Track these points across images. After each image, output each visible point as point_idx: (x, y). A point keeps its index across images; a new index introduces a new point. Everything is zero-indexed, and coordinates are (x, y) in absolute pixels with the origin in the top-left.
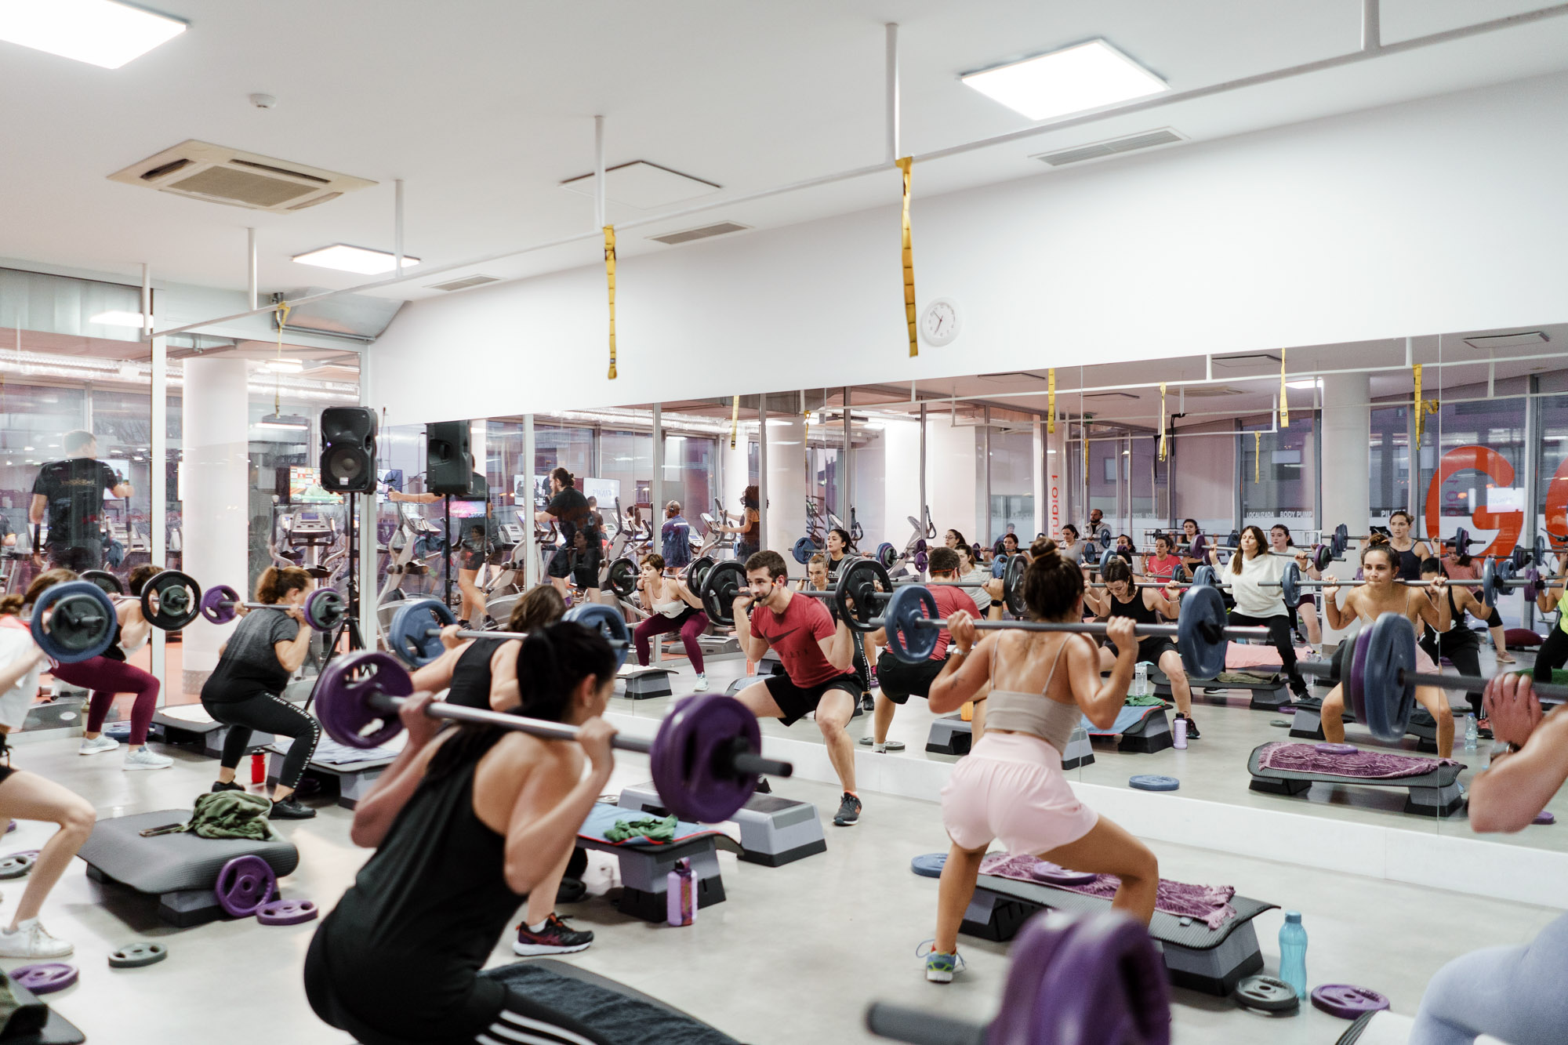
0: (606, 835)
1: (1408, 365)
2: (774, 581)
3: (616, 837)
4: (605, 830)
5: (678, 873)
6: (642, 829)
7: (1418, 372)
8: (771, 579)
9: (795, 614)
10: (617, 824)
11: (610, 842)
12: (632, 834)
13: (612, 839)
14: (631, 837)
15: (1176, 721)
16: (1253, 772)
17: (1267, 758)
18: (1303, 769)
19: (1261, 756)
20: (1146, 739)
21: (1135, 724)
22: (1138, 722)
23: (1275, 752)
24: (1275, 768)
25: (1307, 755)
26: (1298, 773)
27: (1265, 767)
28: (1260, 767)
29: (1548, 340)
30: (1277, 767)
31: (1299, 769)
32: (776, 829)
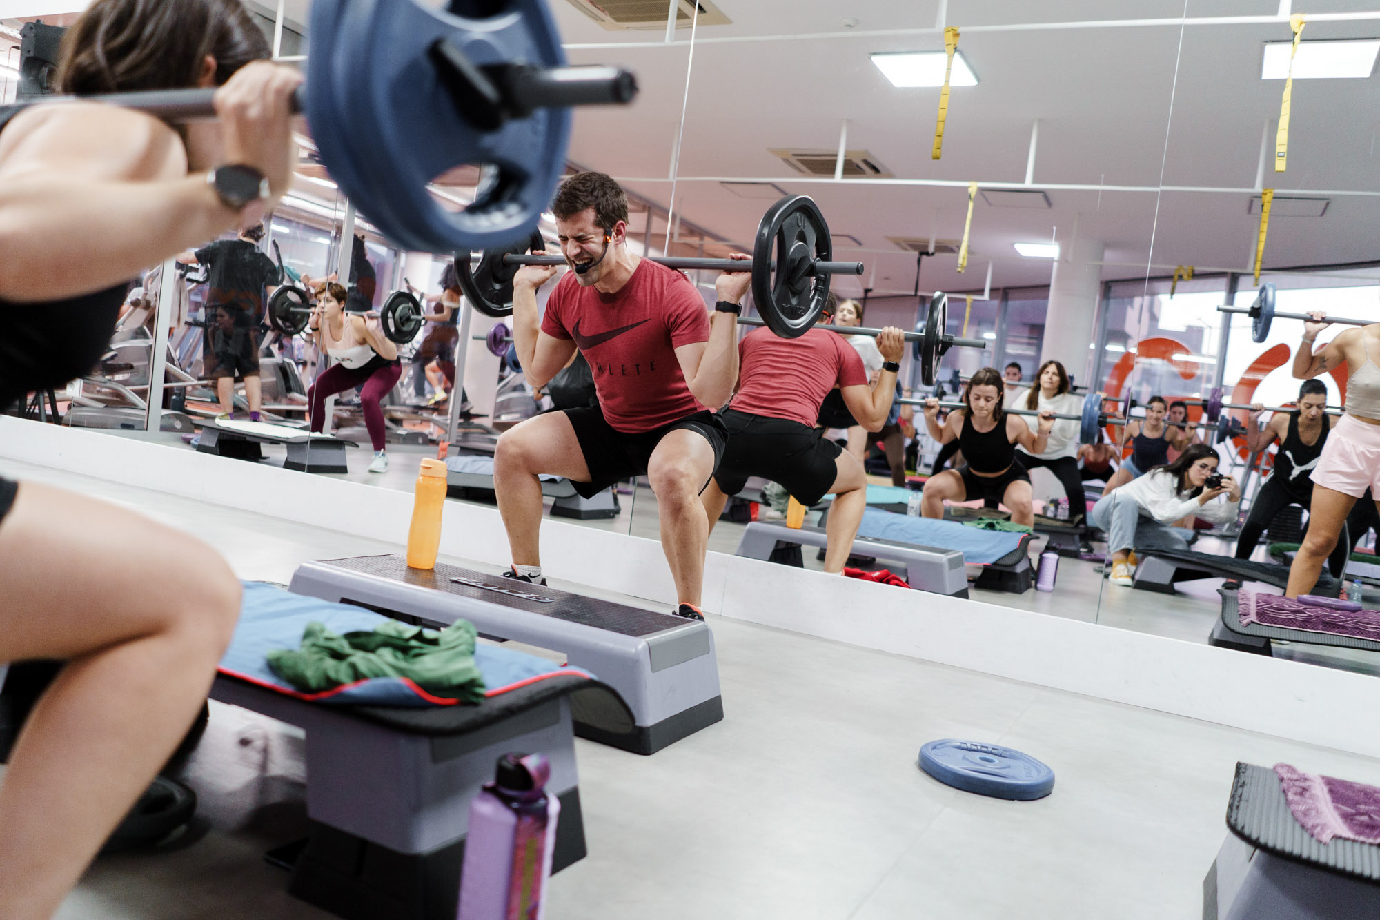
0: (274, 667)
1: (1258, 189)
2: (607, 233)
3: (311, 675)
4: (272, 651)
5: (506, 801)
6: (386, 654)
7: (1268, 198)
8: (601, 231)
9: (642, 294)
10: (308, 634)
11: (287, 688)
12: (363, 667)
13: (299, 682)
14: (358, 676)
15: (1046, 555)
16: (1232, 627)
17: (1249, 609)
18: (1309, 628)
19: (1241, 606)
20: (1016, 574)
21: (1011, 552)
22: (1014, 551)
23: (1258, 602)
24: (1266, 624)
25: (1305, 609)
26: (1302, 633)
27: (1252, 622)
28: (1245, 622)
29: (1322, 214)
30: (1270, 623)
31: (1303, 628)
32: (653, 671)
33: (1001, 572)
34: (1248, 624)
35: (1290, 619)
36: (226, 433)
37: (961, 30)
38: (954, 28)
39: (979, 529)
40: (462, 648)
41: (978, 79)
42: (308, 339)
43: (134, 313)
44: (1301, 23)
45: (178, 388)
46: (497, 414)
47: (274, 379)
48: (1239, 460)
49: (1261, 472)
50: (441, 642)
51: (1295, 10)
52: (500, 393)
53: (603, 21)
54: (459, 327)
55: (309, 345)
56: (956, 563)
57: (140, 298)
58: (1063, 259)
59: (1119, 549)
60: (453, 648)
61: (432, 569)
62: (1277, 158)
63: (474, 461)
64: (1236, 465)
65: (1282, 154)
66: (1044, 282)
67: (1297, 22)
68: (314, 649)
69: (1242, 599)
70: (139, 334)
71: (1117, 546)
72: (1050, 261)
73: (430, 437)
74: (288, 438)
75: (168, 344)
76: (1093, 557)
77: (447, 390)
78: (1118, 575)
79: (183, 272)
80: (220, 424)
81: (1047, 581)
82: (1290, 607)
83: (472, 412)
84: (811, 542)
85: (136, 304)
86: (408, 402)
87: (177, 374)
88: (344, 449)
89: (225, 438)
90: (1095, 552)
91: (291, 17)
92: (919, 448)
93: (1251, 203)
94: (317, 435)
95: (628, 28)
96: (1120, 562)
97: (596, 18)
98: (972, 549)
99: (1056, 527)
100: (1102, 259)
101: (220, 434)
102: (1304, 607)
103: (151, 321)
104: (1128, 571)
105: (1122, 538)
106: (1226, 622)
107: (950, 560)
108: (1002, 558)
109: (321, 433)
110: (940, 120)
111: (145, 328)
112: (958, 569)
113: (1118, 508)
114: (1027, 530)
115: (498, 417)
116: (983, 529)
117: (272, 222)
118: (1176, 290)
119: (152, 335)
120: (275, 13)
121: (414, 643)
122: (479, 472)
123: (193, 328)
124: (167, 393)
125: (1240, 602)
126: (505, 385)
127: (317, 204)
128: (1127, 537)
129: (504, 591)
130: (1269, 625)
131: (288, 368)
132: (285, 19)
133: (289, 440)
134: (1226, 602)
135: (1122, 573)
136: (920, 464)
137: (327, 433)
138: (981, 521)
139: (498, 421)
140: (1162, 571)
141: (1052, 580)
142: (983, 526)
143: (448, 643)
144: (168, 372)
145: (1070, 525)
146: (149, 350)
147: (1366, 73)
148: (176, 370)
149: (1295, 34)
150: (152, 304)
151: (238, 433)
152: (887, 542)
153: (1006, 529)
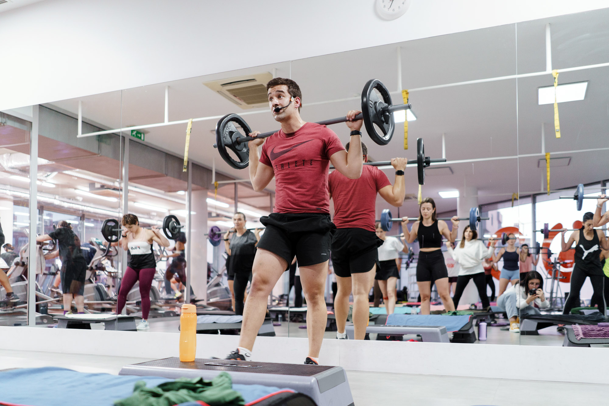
1: (543, 153)
7: (548, 157)
12: (173, 399)
14: (171, 404)
15: (481, 324)
16: (573, 342)
17: (579, 332)
18: (607, 337)
19: (575, 332)
20: (469, 334)
21: (466, 324)
22: (467, 323)
23: (582, 329)
24: (588, 338)
25: (603, 328)
26: (604, 339)
27: (582, 338)
28: (578, 338)
29: (569, 164)
30: (590, 337)
31: (604, 337)
32: (321, 392)
33: (463, 334)
34: (580, 339)
35: (598, 334)
36: (71, 321)
37: (409, 91)
38: (406, 90)
39: (449, 316)
40: (226, 385)
41: (416, 117)
42: (109, 274)
43: (16, 269)
44: (557, 74)
45: (43, 303)
46: (208, 299)
47: (93, 294)
48: (549, 276)
49: (558, 280)
50: (213, 384)
51: (553, 68)
52: (209, 288)
53: (241, 105)
54: (186, 259)
55: (109, 277)
56: (444, 332)
57: (19, 261)
58: (461, 196)
59: (512, 316)
60: (221, 385)
61: (194, 361)
62: (556, 132)
63: (202, 317)
64: (548, 278)
65: (558, 130)
66: (453, 209)
67: (555, 73)
68: (143, 393)
69: (575, 328)
70: (21, 279)
71: (511, 315)
72: (456, 199)
73: (177, 313)
74: (105, 319)
75: (36, 282)
76: (497, 324)
77: (182, 291)
78: (513, 328)
79: (41, 246)
80: (68, 317)
81: (483, 337)
82: (596, 329)
83: (196, 299)
84: (373, 332)
85: (17, 264)
86: (164, 297)
87: (42, 297)
88: (135, 321)
89: (71, 323)
90: (498, 322)
91: (85, 116)
92: (407, 290)
93: (539, 162)
94: (120, 316)
95: (253, 107)
96: (513, 322)
97: (237, 103)
98: (449, 325)
99: (480, 313)
100: (477, 194)
101: (68, 321)
102: (602, 328)
103: (26, 273)
104: (517, 326)
105: (512, 311)
106: (570, 340)
107: (441, 330)
108: (463, 327)
109: (122, 314)
110: (405, 131)
111: (23, 276)
112: (445, 334)
113: (509, 298)
114: (471, 313)
115: (209, 300)
116: (451, 315)
117: (85, 221)
118: (514, 205)
119: (27, 278)
120: (77, 115)
121: (198, 385)
122: (206, 322)
123: (48, 276)
124: (38, 307)
125: (574, 330)
126: (210, 285)
127: (107, 210)
128: (514, 311)
129: (235, 366)
130: (589, 338)
131: (100, 288)
132: (83, 118)
133: (105, 320)
134: (568, 331)
135: (515, 327)
136: (409, 298)
137: (124, 315)
138: (449, 313)
139: (209, 302)
140: (532, 325)
141: (485, 335)
142: (451, 314)
143: (217, 384)
144: (38, 296)
145: (485, 311)
146: (26, 288)
147: (582, 98)
148: (41, 294)
149: (555, 78)
150: (25, 263)
151: (77, 320)
152: (410, 327)
153: (462, 314)
